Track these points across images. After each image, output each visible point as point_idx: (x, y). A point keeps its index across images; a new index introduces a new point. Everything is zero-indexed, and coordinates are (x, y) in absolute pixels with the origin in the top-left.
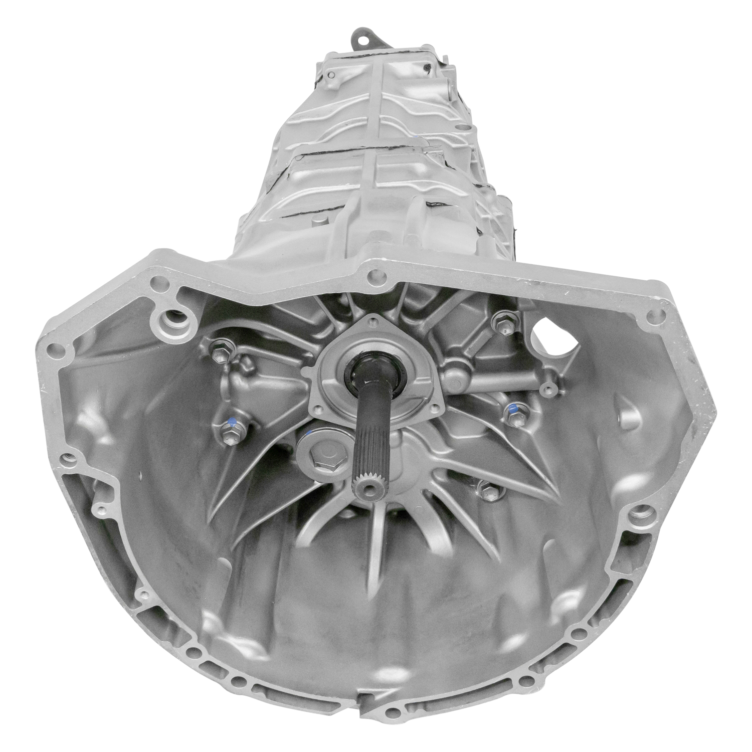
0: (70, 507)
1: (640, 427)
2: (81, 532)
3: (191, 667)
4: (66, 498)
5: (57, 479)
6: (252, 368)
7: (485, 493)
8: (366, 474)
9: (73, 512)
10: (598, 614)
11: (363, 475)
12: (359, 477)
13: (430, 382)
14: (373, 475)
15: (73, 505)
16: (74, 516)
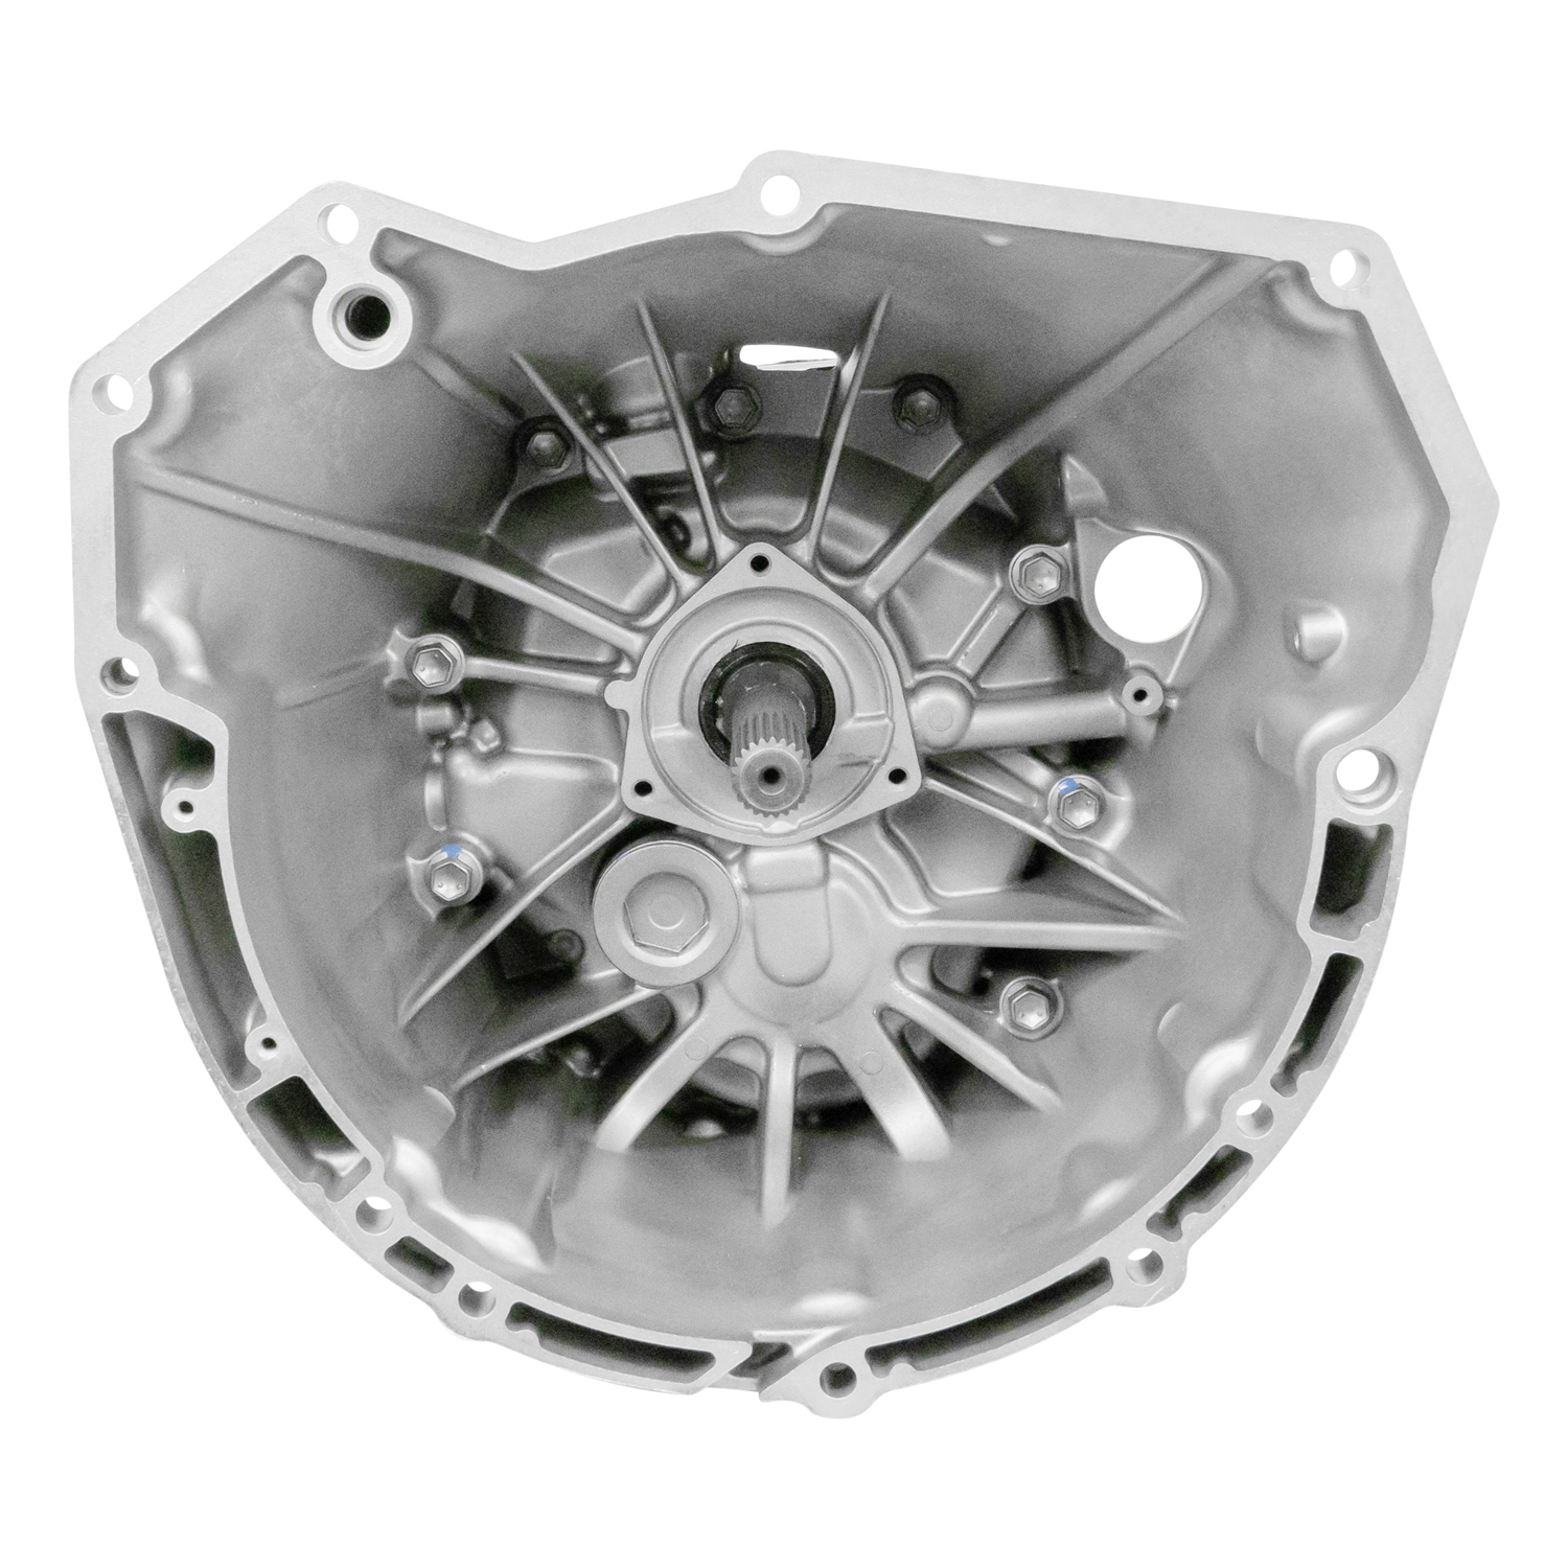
0: (114, 800)
1: (1344, 642)
2: (135, 872)
3: (365, 1259)
4: (107, 779)
5: (90, 727)
6: (496, 743)
7: (1017, 1007)
8: (762, 740)
9: (119, 817)
10: (1291, 1067)
11: (756, 743)
12: (747, 748)
13: (887, 720)
14: (778, 741)
15: (122, 797)
16: (121, 826)
